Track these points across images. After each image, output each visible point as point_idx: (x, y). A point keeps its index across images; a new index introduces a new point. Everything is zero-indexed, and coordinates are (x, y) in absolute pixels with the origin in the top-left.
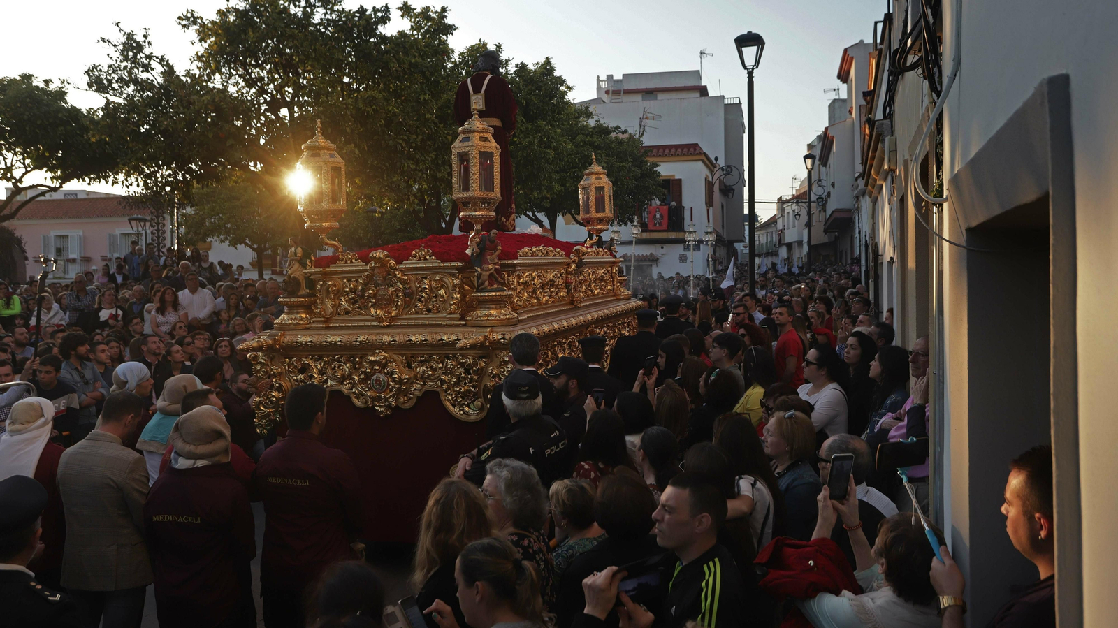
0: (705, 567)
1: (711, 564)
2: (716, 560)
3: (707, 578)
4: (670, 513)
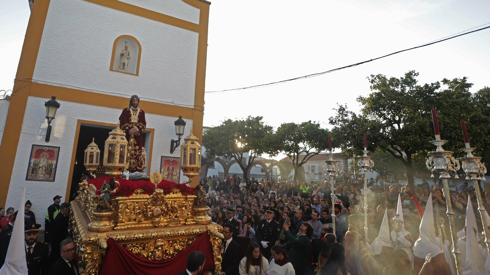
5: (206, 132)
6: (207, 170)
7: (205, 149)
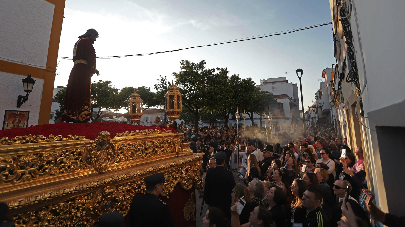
5: (61, 91)
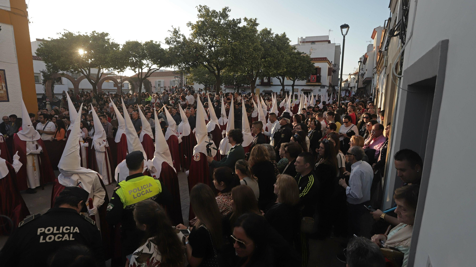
0: (309, 177)
1: (311, 176)
2: (312, 175)
3: (310, 180)
4: (298, 163)
5: (42, 45)
6: (52, 87)
7: (44, 63)
